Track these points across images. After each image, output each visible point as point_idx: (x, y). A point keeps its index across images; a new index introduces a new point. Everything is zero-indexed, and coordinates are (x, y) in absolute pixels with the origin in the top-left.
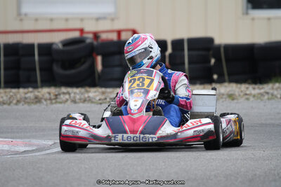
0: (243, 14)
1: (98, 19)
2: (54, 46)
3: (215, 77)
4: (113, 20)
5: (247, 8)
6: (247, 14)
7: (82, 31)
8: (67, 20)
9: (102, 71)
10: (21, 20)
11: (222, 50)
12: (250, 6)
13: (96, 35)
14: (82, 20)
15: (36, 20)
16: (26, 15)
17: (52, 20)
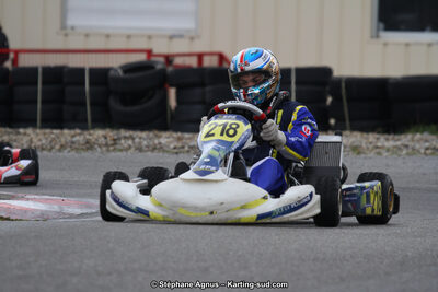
0: (372, 37)
1: (171, 37)
2: (112, 73)
3: (332, 122)
4: (192, 39)
5: (378, 30)
6: (378, 37)
7: (149, 53)
8: (129, 37)
9: (177, 108)
10: (66, 35)
11: (343, 85)
12: (382, 26)
13: (169, 59)
14: (150, 37)
15: (87, 35)
16: (73, 28)
17: (108, 36)
